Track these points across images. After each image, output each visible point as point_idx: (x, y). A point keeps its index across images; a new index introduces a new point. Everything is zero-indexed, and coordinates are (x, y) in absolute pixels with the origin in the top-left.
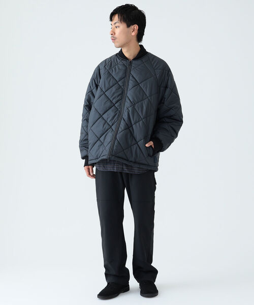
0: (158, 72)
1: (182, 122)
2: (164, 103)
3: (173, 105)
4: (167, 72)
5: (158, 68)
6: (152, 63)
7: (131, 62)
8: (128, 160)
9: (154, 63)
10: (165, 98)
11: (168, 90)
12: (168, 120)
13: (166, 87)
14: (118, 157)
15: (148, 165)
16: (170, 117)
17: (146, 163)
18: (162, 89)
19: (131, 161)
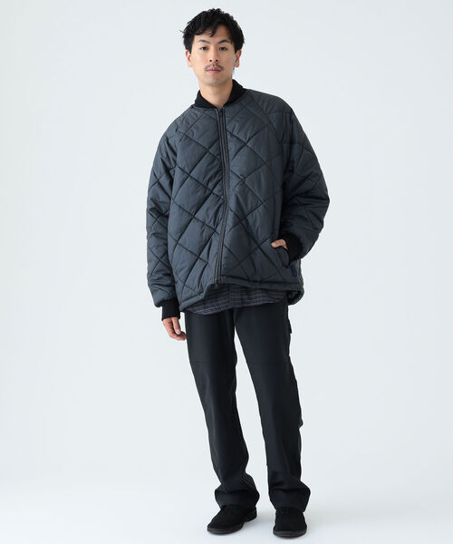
0: (274, 117)
1: (327, 199)
2: (292, 171)
3: (308, 172)
4: (288, 115)
5: (271, 110)
6: (260, 104)
7: (222, 111)
8: (248, 280)
9: (262, 104)
10: (293, 162)
11: (296, 146)
12: (302, 200)
13: (292, 142)
14: (232, 277)
15: (285, 283)
16: (307, 194)
17: (280, 279)
18: (286, 146)
19: (256, 281)
